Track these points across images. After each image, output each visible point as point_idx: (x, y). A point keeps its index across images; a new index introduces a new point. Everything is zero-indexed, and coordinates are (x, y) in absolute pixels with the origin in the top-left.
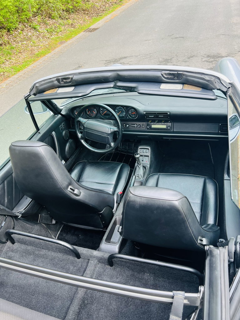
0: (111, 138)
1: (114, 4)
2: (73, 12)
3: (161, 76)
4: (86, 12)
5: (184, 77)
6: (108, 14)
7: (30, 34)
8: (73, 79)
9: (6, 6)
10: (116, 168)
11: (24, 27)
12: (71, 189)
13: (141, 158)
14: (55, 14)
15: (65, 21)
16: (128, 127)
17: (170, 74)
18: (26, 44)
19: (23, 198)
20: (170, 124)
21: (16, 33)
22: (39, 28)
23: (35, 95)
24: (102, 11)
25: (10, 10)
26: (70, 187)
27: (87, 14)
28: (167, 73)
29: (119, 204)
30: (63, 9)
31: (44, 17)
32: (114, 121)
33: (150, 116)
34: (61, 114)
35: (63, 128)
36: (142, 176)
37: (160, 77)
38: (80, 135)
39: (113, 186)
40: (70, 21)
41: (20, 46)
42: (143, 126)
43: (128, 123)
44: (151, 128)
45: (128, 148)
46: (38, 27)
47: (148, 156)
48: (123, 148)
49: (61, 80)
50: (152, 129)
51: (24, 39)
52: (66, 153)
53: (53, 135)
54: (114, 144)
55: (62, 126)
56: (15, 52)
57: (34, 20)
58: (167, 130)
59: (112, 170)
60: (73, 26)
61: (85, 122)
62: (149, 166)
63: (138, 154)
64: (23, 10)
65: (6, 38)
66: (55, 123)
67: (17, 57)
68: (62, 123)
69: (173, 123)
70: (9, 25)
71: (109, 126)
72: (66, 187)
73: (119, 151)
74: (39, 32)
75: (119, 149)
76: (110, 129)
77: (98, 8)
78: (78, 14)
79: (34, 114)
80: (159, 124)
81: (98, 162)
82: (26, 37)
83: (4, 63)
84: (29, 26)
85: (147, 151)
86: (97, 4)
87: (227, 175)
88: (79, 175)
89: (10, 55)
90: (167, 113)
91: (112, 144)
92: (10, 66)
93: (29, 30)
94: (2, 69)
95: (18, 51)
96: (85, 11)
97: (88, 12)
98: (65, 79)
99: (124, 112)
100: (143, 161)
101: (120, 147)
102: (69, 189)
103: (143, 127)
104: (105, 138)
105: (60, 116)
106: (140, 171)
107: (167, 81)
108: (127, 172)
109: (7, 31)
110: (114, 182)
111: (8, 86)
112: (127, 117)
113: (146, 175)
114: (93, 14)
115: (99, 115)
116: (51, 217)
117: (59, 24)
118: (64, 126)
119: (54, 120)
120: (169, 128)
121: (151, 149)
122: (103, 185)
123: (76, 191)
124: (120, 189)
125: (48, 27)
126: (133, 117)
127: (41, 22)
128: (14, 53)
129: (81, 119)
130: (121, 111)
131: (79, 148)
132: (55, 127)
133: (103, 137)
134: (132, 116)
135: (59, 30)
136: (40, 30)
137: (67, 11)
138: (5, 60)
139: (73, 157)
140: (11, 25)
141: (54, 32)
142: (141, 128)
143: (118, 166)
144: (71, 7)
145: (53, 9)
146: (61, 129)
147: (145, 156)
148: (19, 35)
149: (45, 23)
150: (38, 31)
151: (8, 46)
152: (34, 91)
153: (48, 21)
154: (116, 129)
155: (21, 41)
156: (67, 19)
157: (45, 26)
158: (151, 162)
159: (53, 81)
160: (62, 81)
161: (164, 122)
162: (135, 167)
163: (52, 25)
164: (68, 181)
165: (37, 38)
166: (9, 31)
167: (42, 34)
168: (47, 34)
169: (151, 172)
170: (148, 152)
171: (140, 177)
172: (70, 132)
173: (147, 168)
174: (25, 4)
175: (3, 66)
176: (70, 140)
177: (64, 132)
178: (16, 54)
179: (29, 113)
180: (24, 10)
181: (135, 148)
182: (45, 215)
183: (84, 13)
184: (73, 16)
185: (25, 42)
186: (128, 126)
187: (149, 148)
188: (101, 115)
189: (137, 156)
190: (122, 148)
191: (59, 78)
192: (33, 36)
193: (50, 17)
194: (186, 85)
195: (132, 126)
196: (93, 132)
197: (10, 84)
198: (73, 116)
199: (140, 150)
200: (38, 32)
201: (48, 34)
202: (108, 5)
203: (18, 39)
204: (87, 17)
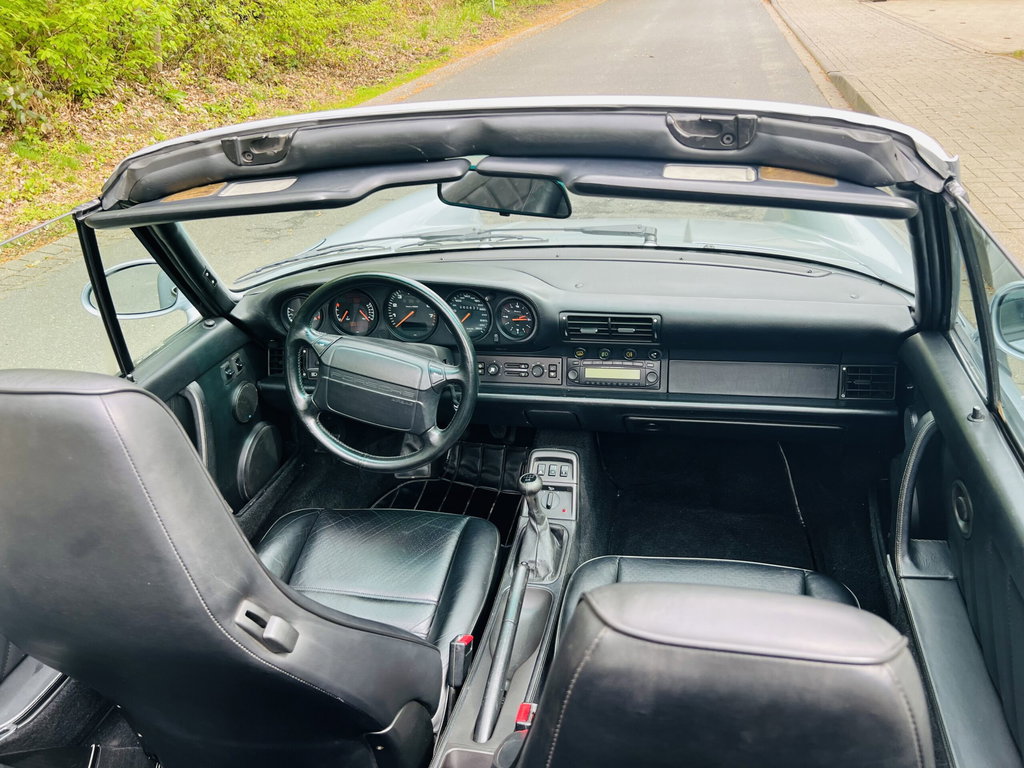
0: (429, 411)
1: (424, 57)
2: (296, 67)
3: (667, 130)
4: (338, 72)
5: (759, 134)
6: (404, 80)
7: (149, 113)
8: (295, 142)
9: (75, 25)
10: (443, 535)
11: (130, 91)
12: (249, 614)
13: (542, 496)
14: (239, 66)
15: (271, 90)
16: (495, 374)
17: (703, 124)
18: (134, 141)
19: (18, 669)
20: (656, 364)
21: (102, 106)
22: (182, 100)
23: (120, 205)
24: (387, 71)
25: (88, 37)
26: (246, 605)
27: (341, 75)
28: (691, 121)
29: (458, 689)
30: (264, 55)
31: (202, 72)
32: (441, 349)
33: (583, 331)
34: (233, 320)
35: (237, 373)
36: (551, 569)
37: (664, 134)
38: (301, 399)
39: (428, 613)
40: (285, 91)
41: (110, 147)
42: (550, 371)
43: (496, 359)
44: (581, 381)
45: (483, 465)
46: (179, 98)
47: (570, 490)
48: (465, 466)
49: (240, 149)
50: (585, 384)
51: (128, 127)
52: (240, 476)
53: (189, 397)
54: (443, 436)
55: (232, 364)
56: (92, 161)
57: (167, 77)
58: (645, 387)
59: (426, 544)
60: (293, 104)
61: (328, 347)
62: (572, 527)
63: (533, 480)
64: (133, 42)
65: (64, 119)
66: (206, 348)
67: (97, 178)
68: (232, 353)
69: (665, 363)
70: (80, 81)
71: (423, 363)
72: (224, 606)
73: (449, 476)
74: (181, 112)
75: (448, 470)
76: (430, 372)
77: (375, 64)
78: (311, 74)
79: (118, 317)
80: (612, 365)
81: (371, 515)
82: (135, 121)
83: (45, 192)
84: (148, 92)
85: (566, 468)
86: (372, 53)
87: (907, 559)
88: (287, 567)
89: (73, 168)
90: (651, 320)
91: (436, 435)
92: (66, 202)
93: (147, 104)
94: (36, 209)
95: (103, 159)
96: (334, 67)
97: (343, 73)
98: (259, 142)
99: (484, 318)
100: (548, 507)
101: (453, 461)
102: (240, 617)
103: (552, 374)
104: (407, 406)
105: (225, 324)
106: (539, 549)
107: (689, 153)
108: (489, 550)
109: (70, 99)
110: (432, 593)
111: (51, 262)
112: (492, 334)
113: (565, 566)
114: (357, 77)
115: (383, 326)
116: (147, 754)
117: (250, 95)
118: (239, 368)
119: (200, 336)
120: (651, 379)
121: (580, 460)
122: (386, 606)
123: (275, 629)
124: (461, 624)
125: (214, 99)
126: (517, 336)
127: (190, 85)
128: (88, 166)
129: (310, 334)
130: (469, 311)
131: (294, 461)
132: (201, 367)
133: (397, 404)
134: (515, 329)
135: (247, 109)
136: (185, 106)
137: (278, 61)
138: (53, 182)
139: (268, 492)
140: (88, 81)
141: (229, 115)
142: (545, 379)
143: (451, 526)
144: (290, 51)
145: (232, 50)
146: (225, 378)
147: (557, 488)
148: (112, 115)
149: (203, 88)
150: (178, 107)
151: (69, 144)
152: (120, 192)
153: (215, 84)
154: (451, 372)
155: (116, 132)
156: (276, 84)
157: (203, 96)
158: (580, 511)
159: (205, 153)
160: (244, 153)
161: (634, 358)
162: (518, 534)
163: (226, 95)
164: (240, 574)
165: (173, 129)
166: (78, 98)
167: (192, 117)
168: (207, 119)
169: (582, 554)
170: (570, 474)
171: (542, 573)
172: (262, 394)
173: (565, 535)
174: (141, 24)
175: (41, 199)
176: (261, 427)
177: (237, 393)
178: (93, 167)
179: (98, 313)
180: (138, 42)
181: (508, 465)
182: (119, 746)
183: (332, 74)
184: (293, 76)
185: (130, 137)
186: (493, 370)
187: (573, 457)
188: (393, 327)
189: (530, 486)
190: (460, 465)
191: (234, 138)
192: (161, 120)
193: (222, 72)
194: (770, 169)
195: (509, 373)
196: (358, 384)
197: (59, 256)
198: (278, 329)
199: (536, 463)
200: (176, 112)
201: (209, 119)
202: (403, 58)
203: (108, 125)
204: (339, 84)
